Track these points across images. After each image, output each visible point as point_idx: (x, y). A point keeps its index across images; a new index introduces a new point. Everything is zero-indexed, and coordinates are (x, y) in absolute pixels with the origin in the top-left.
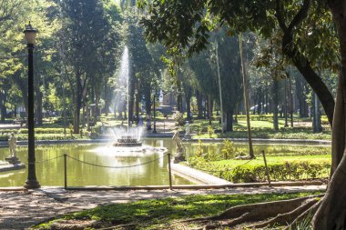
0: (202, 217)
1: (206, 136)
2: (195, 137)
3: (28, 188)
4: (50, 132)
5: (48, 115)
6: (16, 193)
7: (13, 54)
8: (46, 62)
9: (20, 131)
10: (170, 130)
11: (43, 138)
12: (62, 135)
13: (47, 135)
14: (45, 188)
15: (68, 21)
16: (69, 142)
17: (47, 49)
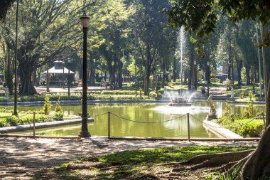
0: (175, 162)
1: (247, 99)
2: (239, 100)
3: (81, 136)
4: (126, 94)
5: (126, 80)
6: (72, 140)
7: (98, 32)
8: (124, 38)
9: (102, 92)
10: (222, 94)
11: (119, 98)
12: (133, 96)
13: (122, 96)
14: (94, 137)
15: (140, 6)
16: (138, 102)
17: (124, 29)
